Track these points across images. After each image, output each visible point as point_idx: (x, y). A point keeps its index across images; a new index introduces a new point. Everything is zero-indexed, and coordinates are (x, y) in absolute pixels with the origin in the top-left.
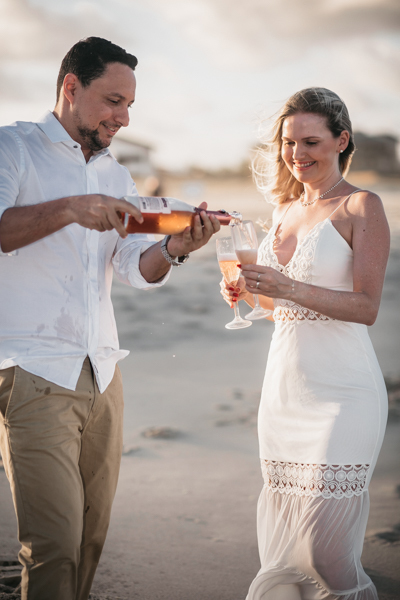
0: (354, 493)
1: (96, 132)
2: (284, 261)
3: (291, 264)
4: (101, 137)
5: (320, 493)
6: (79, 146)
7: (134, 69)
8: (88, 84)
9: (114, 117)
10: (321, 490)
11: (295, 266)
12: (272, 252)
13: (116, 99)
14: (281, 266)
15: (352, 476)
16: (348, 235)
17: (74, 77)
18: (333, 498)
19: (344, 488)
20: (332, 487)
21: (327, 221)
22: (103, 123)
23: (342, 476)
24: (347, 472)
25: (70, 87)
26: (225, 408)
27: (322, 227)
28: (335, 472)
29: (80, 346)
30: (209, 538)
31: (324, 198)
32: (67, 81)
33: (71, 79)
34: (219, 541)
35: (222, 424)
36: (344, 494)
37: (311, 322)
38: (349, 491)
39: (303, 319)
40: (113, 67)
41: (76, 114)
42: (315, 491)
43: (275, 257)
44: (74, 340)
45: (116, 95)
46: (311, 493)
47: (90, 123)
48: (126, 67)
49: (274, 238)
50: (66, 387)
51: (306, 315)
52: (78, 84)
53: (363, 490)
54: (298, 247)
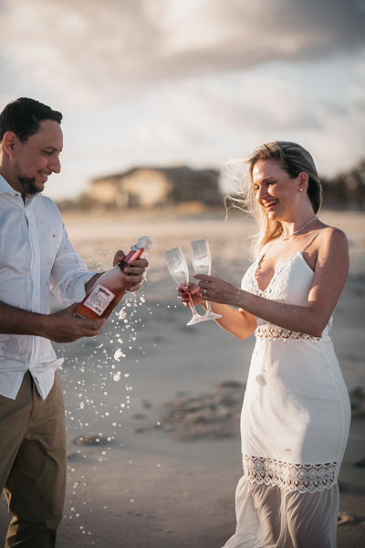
0: (325, 487)
1: (33, 180)
2: (263, 286)
3: (268, 289)
4: (37, 184)
5: (296, 488)
6: (20, 194)
7: (60, 123)
8: (26, 139)
9: (48, 166)
10: (297, 485)
11: (271, 291)
12: (254, 279)
13: (50, 151)
14: (260, 292)
15: (322, 472)
16: (312, 263)
17: (14, 134)
18: (307, 493)
19: (316, 483)
20: (306, 483)
21: (299, 254)
22: (40, 172)
23: (313, 474)
24: (318, 470)
25: (9, 143)
26: (139, 417)
27: (293, 259)
28: (308, 470)
29: (22, 362)
30: (160, 530)
31: (298, 234)
32: (6, 138)
33: (10, 137)
34: (169, 532)
35: (140, 431)
36: (316, 489)
37: (285, 340)
38: (320, 486)
39: (278, 336)
40: (45, 124)
41: (17, 166)
42: (292, 486)
43: (256, 283)
44: (18, 358)
45: (50, 147)
46: (289, 487)
47: (29, 172)
48: (56, 123)
49: (257, 266)
50: (7, 397)
51: (281, 333)
52: (17, 140)
53: (333, 484)
54: (275, 275)
